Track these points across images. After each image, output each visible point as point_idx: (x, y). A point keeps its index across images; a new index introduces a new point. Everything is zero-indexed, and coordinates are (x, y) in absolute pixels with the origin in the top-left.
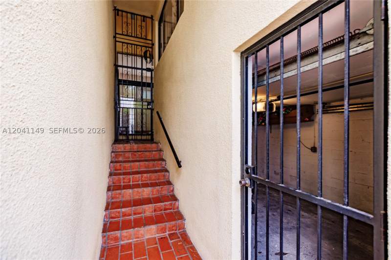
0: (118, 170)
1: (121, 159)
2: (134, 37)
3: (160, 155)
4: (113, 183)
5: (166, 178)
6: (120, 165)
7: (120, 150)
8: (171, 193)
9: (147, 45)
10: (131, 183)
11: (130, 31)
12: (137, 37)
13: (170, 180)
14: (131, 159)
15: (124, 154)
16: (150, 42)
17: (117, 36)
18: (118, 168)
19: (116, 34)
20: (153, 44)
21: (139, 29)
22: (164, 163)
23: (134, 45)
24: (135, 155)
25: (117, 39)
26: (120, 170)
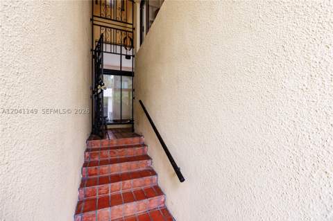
0: (93, 175)
1: (97, 159)
2: (114, 20)
3: (144, 151)
4: (86, 196)
5: (154, 182)
6: (96, 169)
7: (96, 147)
8: (162, 205)
9: (127, 29)
10: (109, 194)
11: (109, 14)
12: (116, 21)
13: (159, 185)
14: (109, 158)
15: (101, 153)
16: (131, 26)
17: (94, 18)
18: (93, 172)
19: (93, 16)
20: (134, 29)
21: (118, 12)
22: (149, 162)
23: (114, 28)
24: (115, 153)
25: (94, 22)
26: (96, 174)
